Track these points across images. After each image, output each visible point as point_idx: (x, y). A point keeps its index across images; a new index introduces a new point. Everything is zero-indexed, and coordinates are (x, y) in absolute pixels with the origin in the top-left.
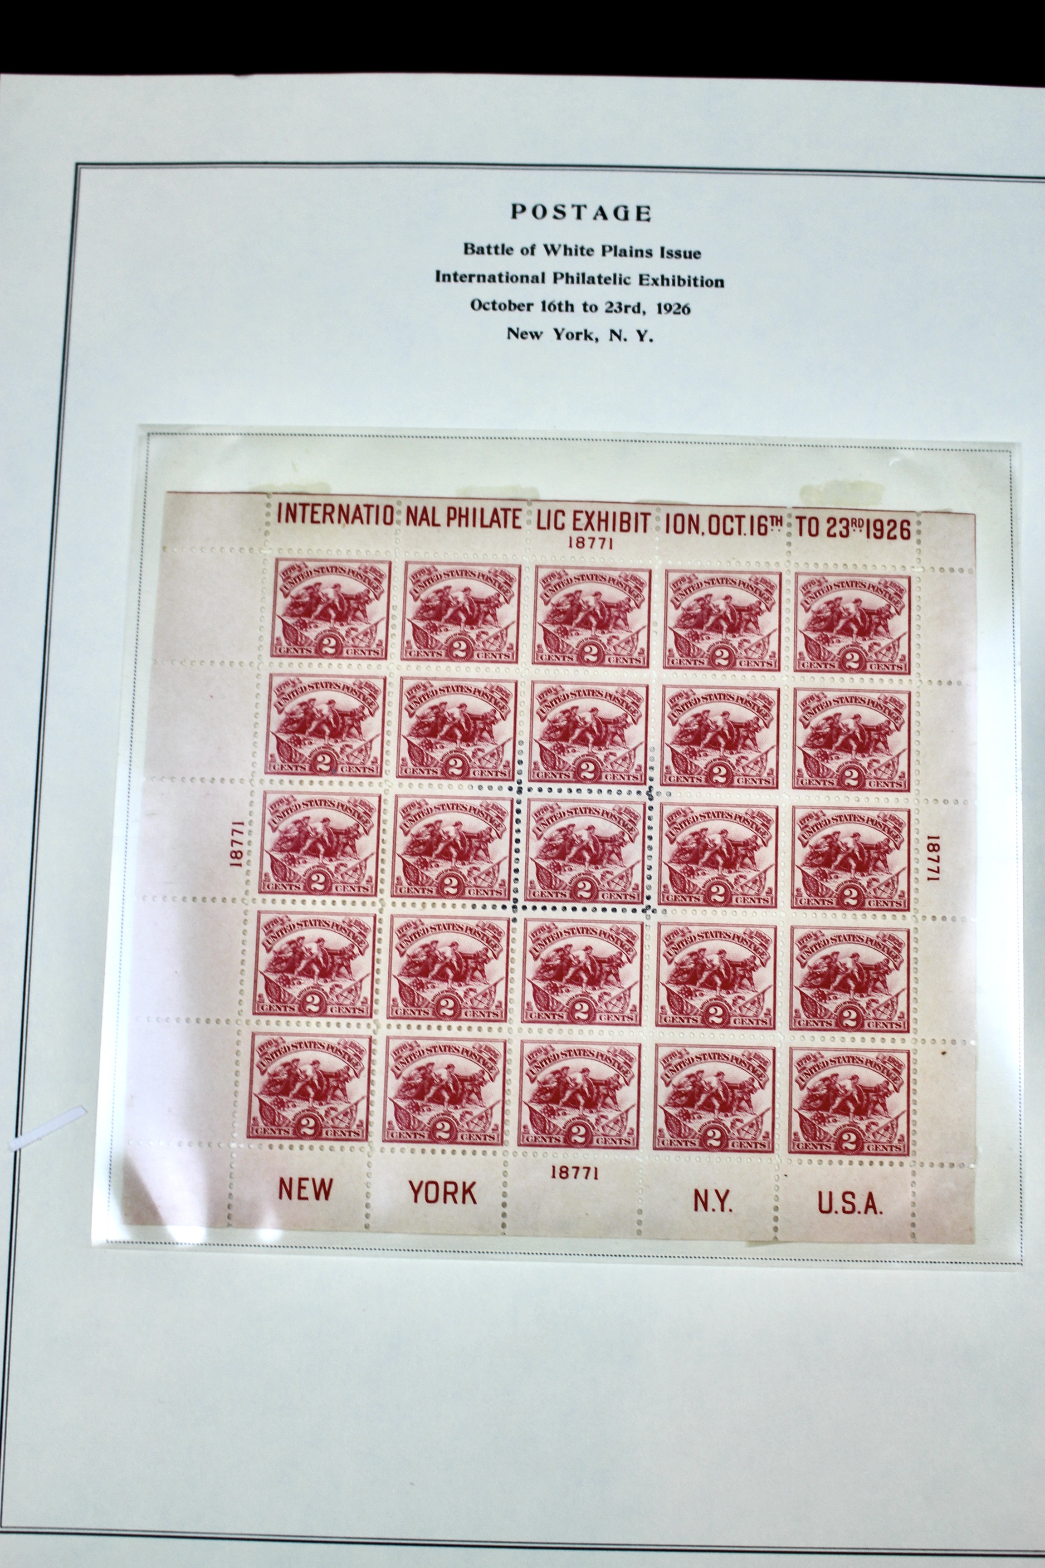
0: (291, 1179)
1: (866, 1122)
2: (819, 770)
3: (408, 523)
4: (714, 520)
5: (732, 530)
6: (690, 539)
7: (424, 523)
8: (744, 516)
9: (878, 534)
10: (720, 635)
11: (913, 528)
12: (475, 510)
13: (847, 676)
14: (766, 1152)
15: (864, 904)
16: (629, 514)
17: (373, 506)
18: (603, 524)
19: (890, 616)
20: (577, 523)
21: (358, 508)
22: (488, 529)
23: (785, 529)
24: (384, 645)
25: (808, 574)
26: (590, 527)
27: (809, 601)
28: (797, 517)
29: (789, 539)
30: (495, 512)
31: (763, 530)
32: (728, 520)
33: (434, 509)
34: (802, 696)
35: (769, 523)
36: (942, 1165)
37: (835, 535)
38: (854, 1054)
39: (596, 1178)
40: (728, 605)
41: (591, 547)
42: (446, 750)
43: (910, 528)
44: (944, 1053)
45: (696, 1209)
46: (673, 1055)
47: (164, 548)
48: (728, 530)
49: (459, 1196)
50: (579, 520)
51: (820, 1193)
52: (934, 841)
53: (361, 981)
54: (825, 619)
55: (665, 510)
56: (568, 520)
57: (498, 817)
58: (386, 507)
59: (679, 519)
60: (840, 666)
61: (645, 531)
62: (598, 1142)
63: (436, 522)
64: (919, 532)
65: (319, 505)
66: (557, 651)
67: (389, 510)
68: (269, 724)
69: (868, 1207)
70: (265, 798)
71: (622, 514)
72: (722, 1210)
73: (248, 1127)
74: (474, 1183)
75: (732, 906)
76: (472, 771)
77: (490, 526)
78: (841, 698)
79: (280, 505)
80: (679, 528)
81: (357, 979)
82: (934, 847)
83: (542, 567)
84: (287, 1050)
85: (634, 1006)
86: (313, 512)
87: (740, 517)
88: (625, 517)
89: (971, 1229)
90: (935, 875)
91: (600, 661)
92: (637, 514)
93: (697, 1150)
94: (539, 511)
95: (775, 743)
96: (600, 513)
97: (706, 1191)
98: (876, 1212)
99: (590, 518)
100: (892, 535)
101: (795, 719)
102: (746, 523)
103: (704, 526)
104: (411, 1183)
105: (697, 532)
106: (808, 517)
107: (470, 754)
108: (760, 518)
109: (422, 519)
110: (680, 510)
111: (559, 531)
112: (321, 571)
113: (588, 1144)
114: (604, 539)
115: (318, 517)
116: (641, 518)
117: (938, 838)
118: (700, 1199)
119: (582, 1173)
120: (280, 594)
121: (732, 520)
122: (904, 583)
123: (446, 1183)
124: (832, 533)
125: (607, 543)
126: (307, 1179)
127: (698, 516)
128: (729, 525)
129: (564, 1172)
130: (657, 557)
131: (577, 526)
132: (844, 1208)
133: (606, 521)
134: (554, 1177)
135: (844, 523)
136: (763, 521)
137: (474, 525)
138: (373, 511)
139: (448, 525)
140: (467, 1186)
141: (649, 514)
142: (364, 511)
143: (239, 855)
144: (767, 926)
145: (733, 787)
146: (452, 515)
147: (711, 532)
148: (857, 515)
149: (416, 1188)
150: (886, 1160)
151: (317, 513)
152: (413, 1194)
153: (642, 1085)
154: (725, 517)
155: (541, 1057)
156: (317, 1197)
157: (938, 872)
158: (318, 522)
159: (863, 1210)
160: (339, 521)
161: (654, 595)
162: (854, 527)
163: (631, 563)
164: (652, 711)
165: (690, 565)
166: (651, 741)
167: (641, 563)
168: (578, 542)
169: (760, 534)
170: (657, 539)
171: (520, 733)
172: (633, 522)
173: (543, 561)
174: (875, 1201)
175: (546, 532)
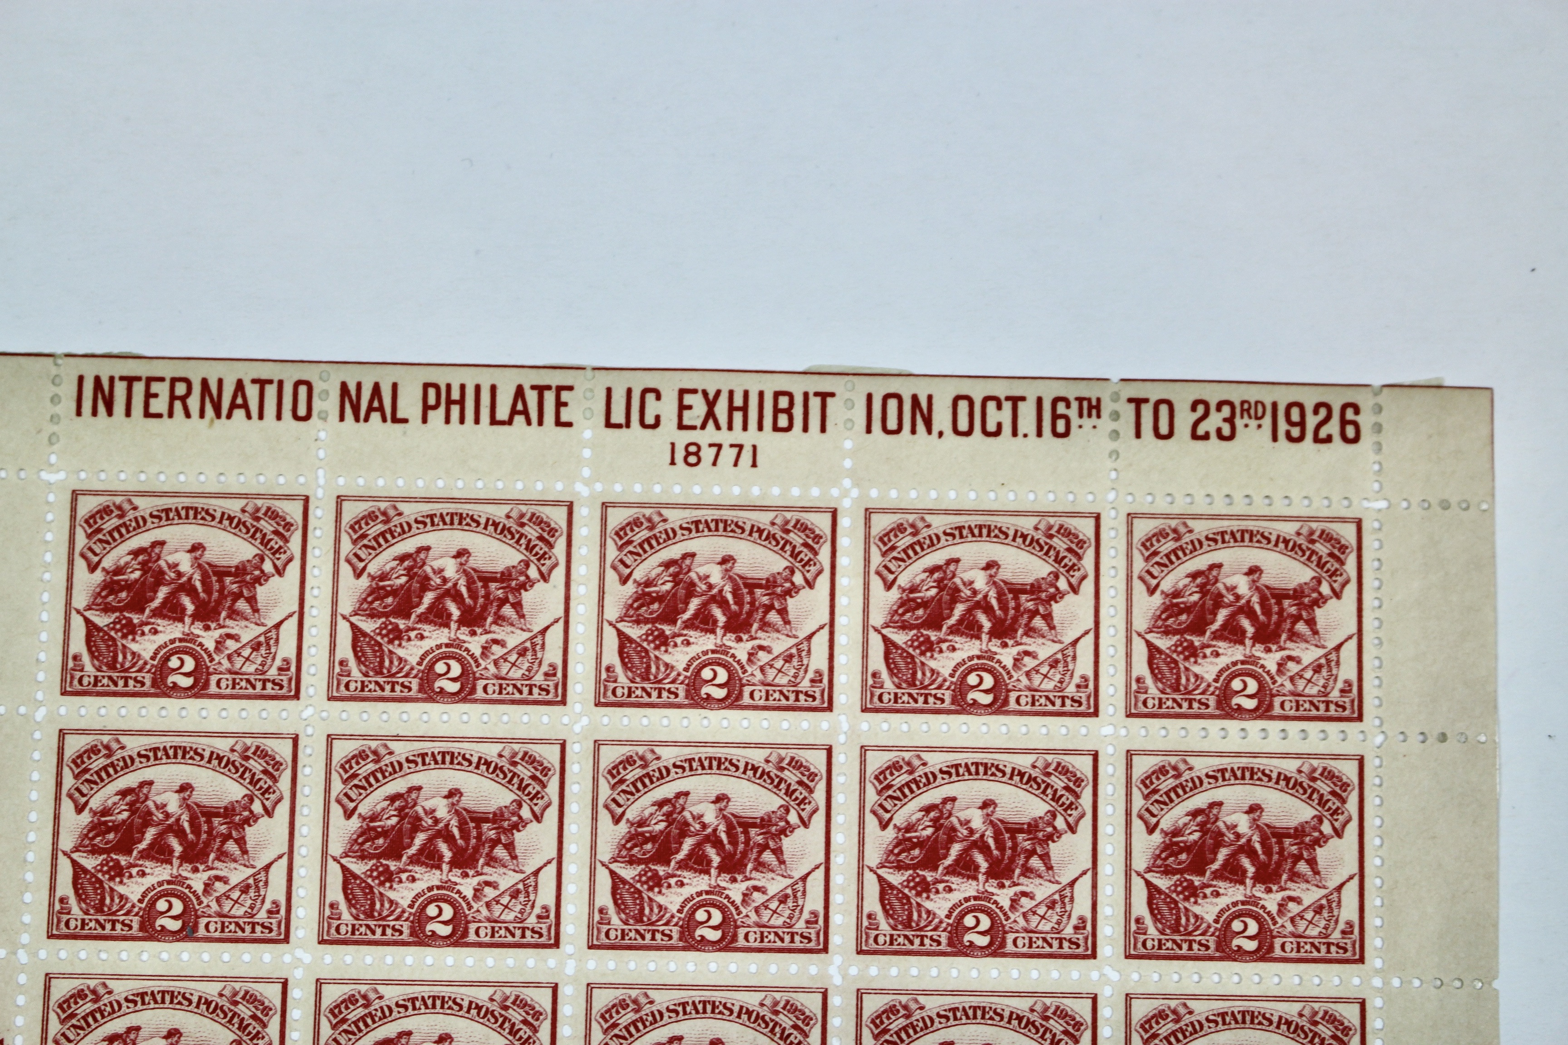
2: (1178, 919)
3: (342, 418)
4: (963, 405)
5: (999, 425)
6: (915, 445)
7: (375, 416)
8: (1023, 399)
9: (1296, 432)
11: (1365, 420)
12: (478, 388)
13: (1233, 726)
16: (790, 395)
17: (270, 382)
18: (738, 416)
19: (1319, 602)
20: (686, 414)
21: (240, 386)
22: (506, 428)
23: (1105, 423)
24: (293, 669)
25: (1153, 516)
26: (711, 424)
27: (1155, 571)
28: (1130, 400)
29: (1114, 445)
30: (520, 392)
31: (1061, 426)
32: (991, 406)
33: (395, 386)
34: (1143, 766)
35: (1073, 413)
37: (1206, 437)
40: (992, 581)
41: (714, 464)
42: (419, 886)
43: (1359, 419)
48: (991, 427)
50: (690, 407)
54: (1188, 609)
55: (864, 387)
56: (667, 408)
57: (525, 1022)
58: (297, 384)
59: (892, 404)
60: (1219, 705)
61: (823, 429)
63: (400, 415)
64: (1378, 428)
65: (162, 379)
67: (303, 390)
68: (56, 834)
70: (47, 989)
71: (777, 395)
76: (472, 927)
77: (510, 422)
78: (1223, 771)
79: (81, 379)
80: (892, 424)
83: (614, 505)
86: (149, 396)
87: (1015, 400)
88: (783, 402)
92: (806, 395)
94: (609, 391)
95: (1089, 865)
96: (731, 393)
99: (711, 404)
100: (1323, 434)
101: (1128, 813)
102: (1027, 411)
103: (942, 418)
105: (929, 431)
106: (1153, 399)
107: (469, 893)
108: (1055, 401)
109: (370, 409)
110: (894, 386)
111: (649, 432)
112: (165, 516)
114: (740, 447)
115: (159, 405)
116: (815, 404)
121: (999, 407)
122: (1348, 533)
124: (1201, 431)
125: (746, 455)
127: (930, 398)
128: (994, 416)
130: (847, 483)
131: (686, 422)
133: (745, 409)
135: (1226, 411)
136: (1061, 408)
137: (477, 421)
138: (271, 391)
139: (425, 420)
141: (832, 395)
142: (252, 392)
145: (1005, 955)
146: (432, 401)
147: (956, 431)
148: (1252, 394)
151: (155, 396)
154: (986, 399)
158: (159, 416)
160: (202, 415)
161: (842, 561)
162: (1246, 420)
163: (795, 495)
164: (838, 799)
165: (913, 498)
166: (837, 860)
167: (814, 495)
168: (688, 454)
169: (1056, 434)
170: (848, 444)
171: (571, 848)
172: (798, 411)
173: (617, 490)
175: (623, 432)
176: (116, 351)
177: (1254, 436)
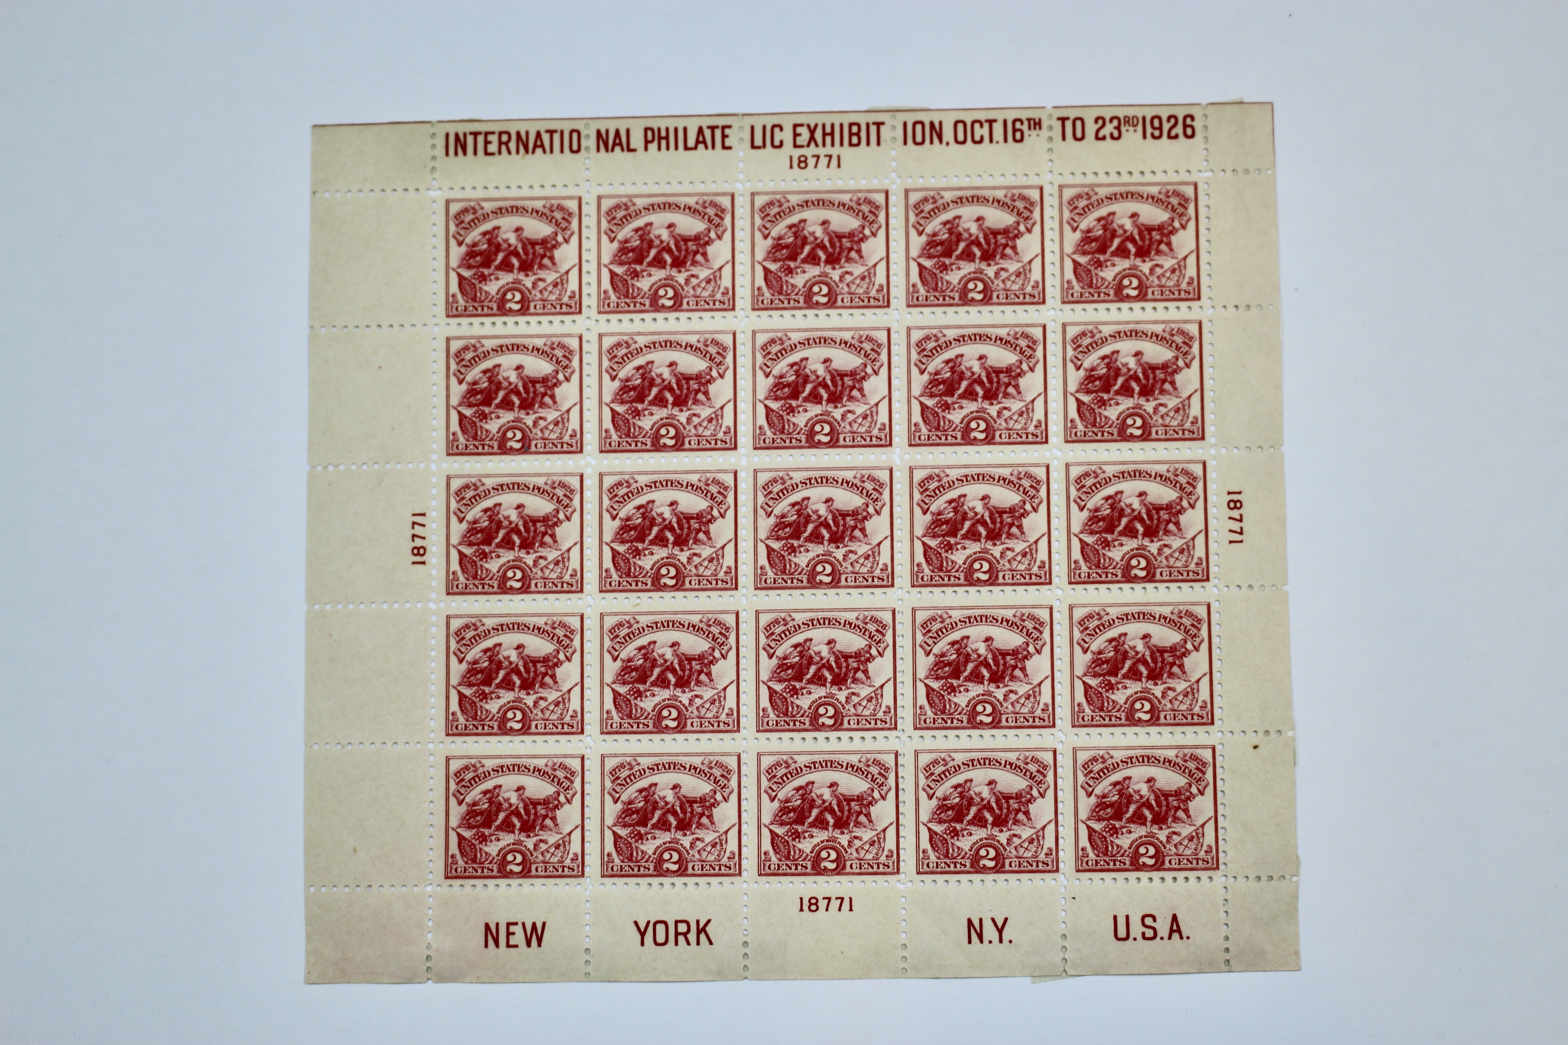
0: (497, 924)
1: (1166, 832)
2: (1095, 419)
4: (960, 127)
5: (982, 137)
6: (933, 151)
7: (617, 148)
8: (995, 121)
9: (1157, 133)
11: (1198, 124)
12: (676, 130)
13: (1124, 306)
14: (1049, 871)
15: (1154, 575)
16: (859, 125)
18: (828, 139)
19: (1173, 231)
20: (798, 139)
21: (538, 135)
22: (693, 152)
23: (1044, 133)
26: (812, 144)
27: (1076, 218)
28: (1059, 119)
29: (1050, 145)
30: (700, 131)
31: (1018, 136)
32: (977, 126)
33: (628, 131)
35: (1025, 127)
36: (1259, 878)
37: (1104, 138)
39: (851, 910)
40: (980, 228)
41: (815, 167)
42: (655, 418)
43: (1195, 124)
44: (1256, 747)
45: (970, 942)
46: (935, 762)
47: (314, 193)
48: (977, 138)
49: (692, 937)
50: (800, 135)
51: (1115, 917)
52: (1235, 497)
54: (1096, 239)
55: (901, 118)
56: (786, 136)
58: (572, 132)
59: (919, 127)
60: (1116, 294)
61: (879, 143)
62: (851, 867)
63: (632, 146)
64: (1206, 127)
65: (493, 133)
66: (780, 292)
67: (575, 135)
68: (448, 397)
69: (1172, 931)
70: (448, 484)
71: (851, 125)
72: (1001, 941)
73: (446, 866)
74: (709, 921)
75: (999, 585)
76: (687, 440)
77: (696, 148)
79: (447, 135)
80: (919, 139)
81: (565, 689)
82: (1235, 505)
83: (758, 193)
84: (486, 775)
85: (888, 707)
88: (854, 129)
89: (1295, 954)
90: (1237, 537)
92: (868, 125)
93: (969, 872)
94: (752, 128)
95: (1042, 390)
96: (824, 126)
97: (981, 920)
98: (1181, 938)
99: (812, 132)
100: (1173, 133)
101: (1064, 359)
102: (998, 128)
103: (948, 134)
104: (636, 923)
105: (941, 141)
106: (1072, 117)
108: (1014, 121)
109: (614, 145)
110: (919, 117)
111: (777, 150)
112: (499, 212)
113: (840, 870)
114: (830, 157)
115: (493, 148)
116: (873, 129)
117: (1240, 493)
118: (974, 930)
119: (835, 904)
121: (982, 126)
122: (1189, 191)
123: (677, 922)
124: (1101, 135)
125: (834, 161)
126: (516, 924)
127: (941, 123)
129: (813, 904)
130: (893, 175)
131: (798, 143)
132: (1143, 934)
133: (832, 134)
134: (802, 910)
135: (1115, 123)
136: (1018, 125)
137: (676, 148)
138: (556, 137)
139: (646, 149)
140: (701, 925)
141: (883, 123)
142: (546, 138)
143: (422, 551)
145: (994, 444)
146: (650, 137)
147: (956, 141)
148: (1131, 112)
149: (642, 929)
150: (1192, 875)
151: (490, 142)
152: (639, 937)
153: (900, 799)
154: (973, 122)
156: (529, 944)
157: (1241, 533)
158: (493, 154)
159: (1166, 936)
160: (518, 152)
161: (892, 221)
162: (1127, 127)
163: (863, 184)
164: (895, 358)
165: (933, 183)
166: (895, 395)
167: (875, 184)
168: (800, 162)
169: (1015, 140)
170: (894, 153)
171: (741, 394)
172: (863, 134)
173: (759, 187)
174: (1181, 924)
175: (762, 151)
176: (466, 117)
177: (1132, 136)
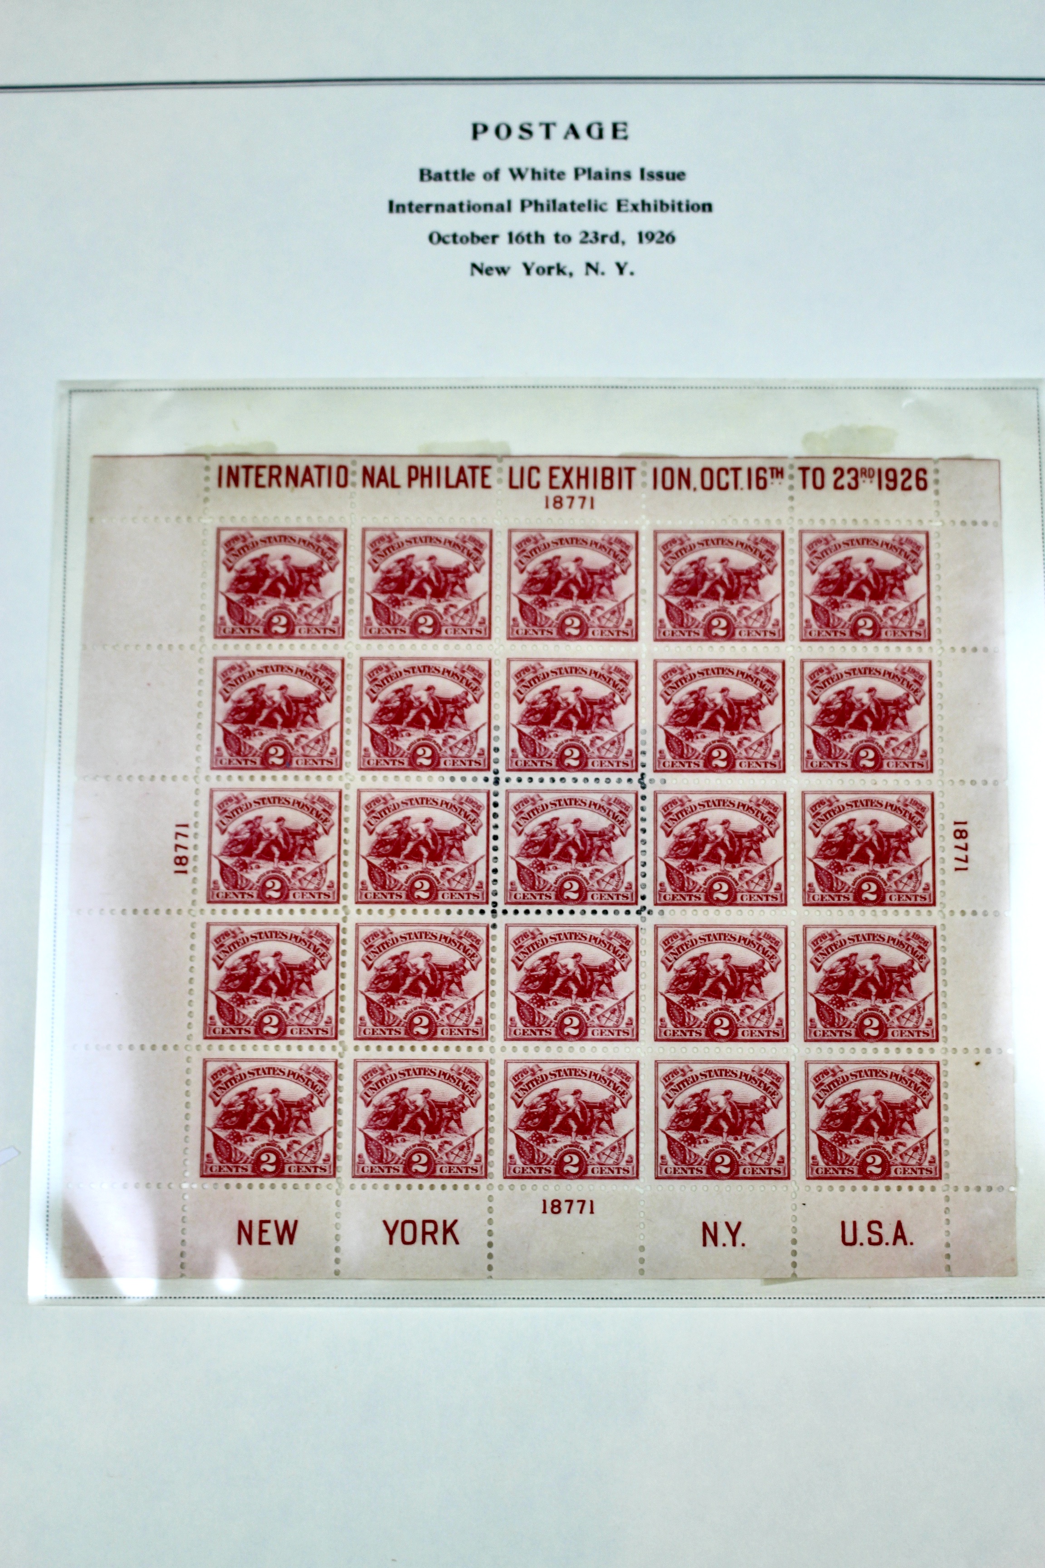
0: (251, 1222)
1: (893, 1142)
4: (707, 474)
5: (727, 484)
6: (680, 495)
7: (383, 485)
8: (739, 469)
9: (891, 484)
10: (717, 603)
11: (930, 477)
12: (438, 469)
13: (859, 645)
14: (781, 1179)
15: (884, 899)
16: (611, 470)
17: (324, 467)
18: (583, 481)
20: (554, 480)
21: (308, 470)
22: (454, 490)
23: (786, 481)
24: (340, 622)
25: (813, 531)
26: (568, 486)
27: (815, 561)
28: (800, 468)
29: (790, 493)
30: (462, 470)
31: (761, 483)
32: (723, 473)
33: (393, 469)
34: (810, 668)
35: (768, 476)
36: (978, 1189)
37: (842, 488)
38: (877, 1067)
39: (592, 1212)
40: (725, 569)
41: (570, 507)
42: (413, 738)
43: (927, 477)
44: (977, 1064)
45: (705, 1244)
46: (675, 1073)
47: (91, 519)
48: (723, 484)
49: (439, 1236)
50: (556, 477)
51: (843, 1223)
52: (961, 827)
53: (324, 998)
55: (652, 464)
56: (543, 477)
57: (473, 811)
58: (339, 468)
59: (668, 473)
61: (630, 487)
62: (593, 1171)
63: (397, 483)
64: (937, 482)
65: (264, 467)
66: (535, 624)
67: (342, 471)
68: (213, 713)
69: (896, 1237)
70: (211, 797)
71: (604, 469)
72: (734, 1244)
73: (202, 1165)
74: (455, 1222)
75: (737, 905)
76: (442, 760)
77: (457, 486)
78: (854, 670)
79: (220, 468)
80: (668, 484)
81: (320, 996)
82: (961, 834)
84: (243, 1078)
85: (630, 1019)
86: (258, 476)
87: (736, 470)
88: (608, 473)
89: (1013, 1260)
90: (963, 865)
91: (583, 635)
92: (620, 470)
93: (704, 1178)
94: (511, 468)
95: (781, 722)
96: (579, 470)
97: (715, 1224)
98: (905, 1243)
99: (568, 474)
100: (907, 485)
101: (802, 694)
102: (743, 476)
103: (695, 480)
104: (385, 1222)
105: (688, 486)
106: (812, 468)
107: (440, 742)
108: (758, 470)
109: (380, 480)
110: (668, 463)
111: (534, 490)
112: (268, 541)
113: (582, 1174)
114: (584, 498)
115: (264, 480)
116: (625, 474)
117: (965, 823)
118: (709, 1233)
119: (577, 1206)
120: (223, 568)
121: (727, 473)
122: (921, 539)
123: (424, 1222)
124: (840, 484)
125: (588, 503)
126: (269, 1222)
127: (689, 470)
128: (725, 479)
129: (556, 1207)
130: (644, 517)
131: (554, 484)
132: (870, 1239)
133: (586, 477)
134: (545, 1212)
135: (853, 474)
136: (761, 473)
137: (439, 486)
138: (325, 472)
139: (410, 485)
140: (448, 1225)
141: (634, 469)
142: (314, 472)
143: (184, 861)
144: (776, 926)
145: (735, 771)
147: (703, 487)
148: (867, 464)
149: (391, 1228)
150: (916, 1184)
151: (261, 476)
152: (387, 1236)
153: (641, 1107)
154: (720, 470)
155: (528, 1078)
156: (281, 1241)
157: (966, 861)
158: (263, 486)
159: (891, 1241)
160: (287, 485)
161: (642, 560)
162: (864, 478)
163: (615, 524)
164: (642, 689)
165: (681, 524)
166: (642, 723)
167: (626, 524)
168: (556, 502)
169: (759, 487)
170: (644, 496)
171: (495, 718)
172: (616, 478)
173: (517, 524)
174: (905, 1230)
175: (519, 491)
176: (240, 451)
177: (868, 486)
